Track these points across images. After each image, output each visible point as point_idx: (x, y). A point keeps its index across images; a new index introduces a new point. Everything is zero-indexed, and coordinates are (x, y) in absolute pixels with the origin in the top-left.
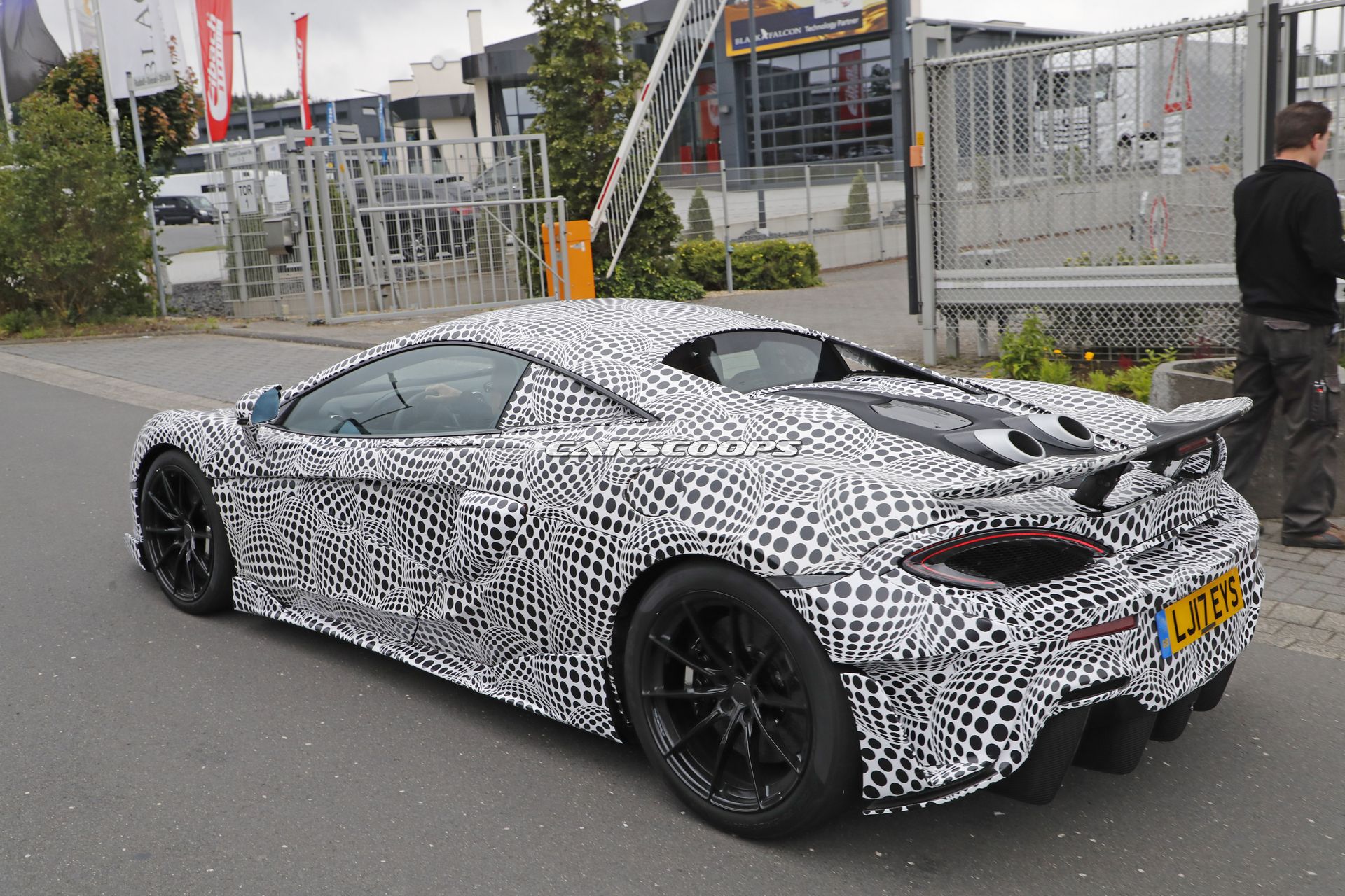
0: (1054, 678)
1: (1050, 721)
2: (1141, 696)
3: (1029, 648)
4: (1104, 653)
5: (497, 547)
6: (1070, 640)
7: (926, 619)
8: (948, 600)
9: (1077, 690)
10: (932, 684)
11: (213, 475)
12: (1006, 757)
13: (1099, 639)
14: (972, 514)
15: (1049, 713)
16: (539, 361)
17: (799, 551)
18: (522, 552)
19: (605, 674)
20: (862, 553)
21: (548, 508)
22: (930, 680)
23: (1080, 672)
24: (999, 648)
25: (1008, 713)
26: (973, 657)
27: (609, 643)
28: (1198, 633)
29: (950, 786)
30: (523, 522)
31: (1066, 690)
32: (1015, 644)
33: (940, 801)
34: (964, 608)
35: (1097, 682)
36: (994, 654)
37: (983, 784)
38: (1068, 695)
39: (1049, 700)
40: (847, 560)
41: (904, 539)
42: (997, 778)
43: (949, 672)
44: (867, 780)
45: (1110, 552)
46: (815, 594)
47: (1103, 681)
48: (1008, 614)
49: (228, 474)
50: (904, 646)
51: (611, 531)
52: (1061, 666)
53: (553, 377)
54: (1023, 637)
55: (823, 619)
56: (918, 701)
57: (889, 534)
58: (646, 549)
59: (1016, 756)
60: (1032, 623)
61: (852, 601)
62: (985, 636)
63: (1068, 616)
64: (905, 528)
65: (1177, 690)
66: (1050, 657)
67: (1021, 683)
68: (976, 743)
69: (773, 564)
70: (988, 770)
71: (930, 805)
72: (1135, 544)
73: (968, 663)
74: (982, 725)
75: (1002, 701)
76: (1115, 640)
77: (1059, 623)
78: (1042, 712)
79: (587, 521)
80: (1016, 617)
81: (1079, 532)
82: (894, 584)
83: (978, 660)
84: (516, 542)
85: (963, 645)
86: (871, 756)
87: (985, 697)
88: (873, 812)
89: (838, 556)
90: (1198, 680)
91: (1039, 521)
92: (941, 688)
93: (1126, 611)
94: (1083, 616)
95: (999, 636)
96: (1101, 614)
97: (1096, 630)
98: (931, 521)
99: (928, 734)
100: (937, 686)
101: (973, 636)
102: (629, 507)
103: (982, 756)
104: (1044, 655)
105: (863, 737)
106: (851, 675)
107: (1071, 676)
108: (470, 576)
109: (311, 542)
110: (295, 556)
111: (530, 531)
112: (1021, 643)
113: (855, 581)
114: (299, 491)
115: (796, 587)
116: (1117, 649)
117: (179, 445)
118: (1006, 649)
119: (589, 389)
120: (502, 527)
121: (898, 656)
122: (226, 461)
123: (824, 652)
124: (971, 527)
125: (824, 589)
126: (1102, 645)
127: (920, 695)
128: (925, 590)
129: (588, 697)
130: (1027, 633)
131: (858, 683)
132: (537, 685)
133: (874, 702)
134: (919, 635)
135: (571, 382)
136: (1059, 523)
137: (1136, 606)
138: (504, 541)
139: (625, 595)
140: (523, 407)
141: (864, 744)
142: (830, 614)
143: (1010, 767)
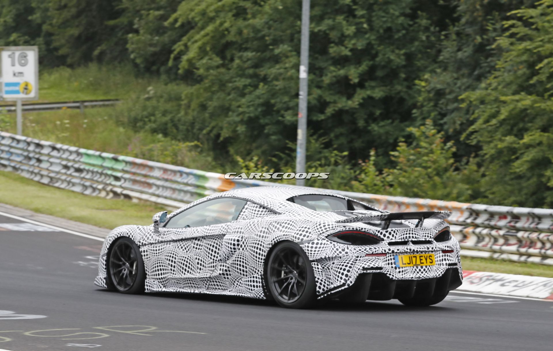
0: (361, 264)
1: (360, 274)
2: (387, 274)
3: (354, 256)
4: (375, 261)
5: (234, 249)
6: (365, 256)
7: (330, 249)
8: (336, 245)
9: (367, 268)
10: (332, 265)
11: (141, 244)
12: (348, 282)
13: (374, 257)
14: (344, 227)
15: (359, 272)
16: (250, 201)
17: (304, 236)
18: (241, 249)
19: (262, 279)
20: (318, 235)
21: (248, 235)
22: (332, 264)
23: (368, 264)
24: (347, 256)
25: (349, 271)
26: (341, 258)
27: (263, 270)
28: (411, 265)
29: (335, 288)
30: (241, 241)
31: (363, 267)
32: (351, 255)
33: (333, 292)
34: (339, 247)
35: (372, 267)
36: (345, 257)
37: (343, 288)
38: (364, 269)
39: (359, 269)
40: (315, 237)
41: (328, 232)
42: (346, 287)
43: (335, 262)
44: (318, 289)
45: (383, 240)
46: (307, 244)
47: (374, 267)
48: (350, 249)
49: (146, 243)
50: (325, 255)
51: (264, 239)
52: (363, 262)
53: (254, 205)
54: (352, 253)
55: (308, 250)
56: (329, 269)
57: (324, 231)
58: (272, 241)
59: (351, 282)
60: (355, 251)
61: (315, 246)
62: (343, 253)
63: (365, 250)
64: (328, 229)
65: (402, 277)
66: (360, 260)
67: (352, 264)
68: (341, 278)
69: (299, 239)
70: (344, 285)
71: (331, 293)
72: (392, 239)
73: (339, 259)
74: (343, 274)
75: (347, 268)
76: (379, 258)
77: (363, 252)
78: (357, 272)
79: (258, 237)
80: (352, 249)
81: (373, 233)
82: (324, 242)
83: (342, 258)
84: (239, 247)
85: (338, 254)
86: (317, 282)
87: (343, 267)
88: (319, 298)
89: (313, 236)
90: (411, 277)
91: (360, 229)
92: (334, 265)
93: (382, 252)
94: (369, 251)
95: (346, 253)
96: (374, 251)
97: (373, 254)
98: (334, 228)
99: (331, 277)
100: (333, 265)
101: (340, 252)
102: (268, 232)
103: (343, 281)
104: (359, 259)
105: (316, 277)
106: (313, 263)
107: (365, 264)
108: (226, 260)
109: (176, 261)
110: (170, 267)
111: (243, 243)
112: (352, 255)
113: (316, 241)
114: (172, 246)
115: (303, 244)
116: (379, 260)
117: (128, 236)
118: (348, 256)
119: (264, 208)
120: (236, 243)
121: (323, 257)
122: (146, 239)
123: (308, 258)
124: (343, 229)
125: (309, 243)
126: (375, 259)
127: (330, 268)
128: (331, 243)
129: (257, 286)
130: (353, 253)
131: (315, 264)
132: (244, 288)
133: (318, 268)
134: (328, 252)
135: (259, 206)
136: (366, 230)
137: (385, 251)
138: (236, 247)
139: (267, 255)
140: (244, 214)
141: (316, 279)
142: (310, 249)
143: (349, 285)
